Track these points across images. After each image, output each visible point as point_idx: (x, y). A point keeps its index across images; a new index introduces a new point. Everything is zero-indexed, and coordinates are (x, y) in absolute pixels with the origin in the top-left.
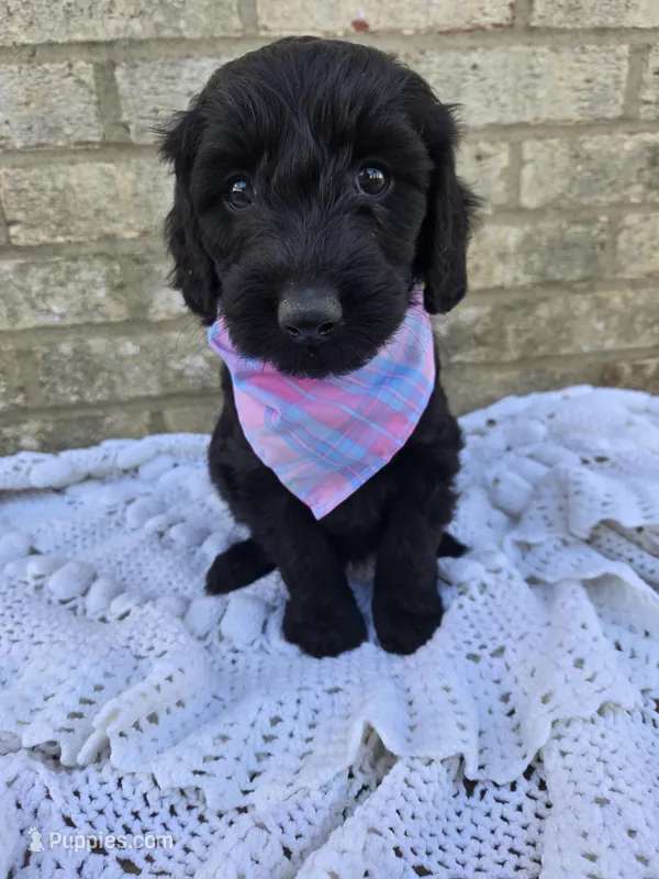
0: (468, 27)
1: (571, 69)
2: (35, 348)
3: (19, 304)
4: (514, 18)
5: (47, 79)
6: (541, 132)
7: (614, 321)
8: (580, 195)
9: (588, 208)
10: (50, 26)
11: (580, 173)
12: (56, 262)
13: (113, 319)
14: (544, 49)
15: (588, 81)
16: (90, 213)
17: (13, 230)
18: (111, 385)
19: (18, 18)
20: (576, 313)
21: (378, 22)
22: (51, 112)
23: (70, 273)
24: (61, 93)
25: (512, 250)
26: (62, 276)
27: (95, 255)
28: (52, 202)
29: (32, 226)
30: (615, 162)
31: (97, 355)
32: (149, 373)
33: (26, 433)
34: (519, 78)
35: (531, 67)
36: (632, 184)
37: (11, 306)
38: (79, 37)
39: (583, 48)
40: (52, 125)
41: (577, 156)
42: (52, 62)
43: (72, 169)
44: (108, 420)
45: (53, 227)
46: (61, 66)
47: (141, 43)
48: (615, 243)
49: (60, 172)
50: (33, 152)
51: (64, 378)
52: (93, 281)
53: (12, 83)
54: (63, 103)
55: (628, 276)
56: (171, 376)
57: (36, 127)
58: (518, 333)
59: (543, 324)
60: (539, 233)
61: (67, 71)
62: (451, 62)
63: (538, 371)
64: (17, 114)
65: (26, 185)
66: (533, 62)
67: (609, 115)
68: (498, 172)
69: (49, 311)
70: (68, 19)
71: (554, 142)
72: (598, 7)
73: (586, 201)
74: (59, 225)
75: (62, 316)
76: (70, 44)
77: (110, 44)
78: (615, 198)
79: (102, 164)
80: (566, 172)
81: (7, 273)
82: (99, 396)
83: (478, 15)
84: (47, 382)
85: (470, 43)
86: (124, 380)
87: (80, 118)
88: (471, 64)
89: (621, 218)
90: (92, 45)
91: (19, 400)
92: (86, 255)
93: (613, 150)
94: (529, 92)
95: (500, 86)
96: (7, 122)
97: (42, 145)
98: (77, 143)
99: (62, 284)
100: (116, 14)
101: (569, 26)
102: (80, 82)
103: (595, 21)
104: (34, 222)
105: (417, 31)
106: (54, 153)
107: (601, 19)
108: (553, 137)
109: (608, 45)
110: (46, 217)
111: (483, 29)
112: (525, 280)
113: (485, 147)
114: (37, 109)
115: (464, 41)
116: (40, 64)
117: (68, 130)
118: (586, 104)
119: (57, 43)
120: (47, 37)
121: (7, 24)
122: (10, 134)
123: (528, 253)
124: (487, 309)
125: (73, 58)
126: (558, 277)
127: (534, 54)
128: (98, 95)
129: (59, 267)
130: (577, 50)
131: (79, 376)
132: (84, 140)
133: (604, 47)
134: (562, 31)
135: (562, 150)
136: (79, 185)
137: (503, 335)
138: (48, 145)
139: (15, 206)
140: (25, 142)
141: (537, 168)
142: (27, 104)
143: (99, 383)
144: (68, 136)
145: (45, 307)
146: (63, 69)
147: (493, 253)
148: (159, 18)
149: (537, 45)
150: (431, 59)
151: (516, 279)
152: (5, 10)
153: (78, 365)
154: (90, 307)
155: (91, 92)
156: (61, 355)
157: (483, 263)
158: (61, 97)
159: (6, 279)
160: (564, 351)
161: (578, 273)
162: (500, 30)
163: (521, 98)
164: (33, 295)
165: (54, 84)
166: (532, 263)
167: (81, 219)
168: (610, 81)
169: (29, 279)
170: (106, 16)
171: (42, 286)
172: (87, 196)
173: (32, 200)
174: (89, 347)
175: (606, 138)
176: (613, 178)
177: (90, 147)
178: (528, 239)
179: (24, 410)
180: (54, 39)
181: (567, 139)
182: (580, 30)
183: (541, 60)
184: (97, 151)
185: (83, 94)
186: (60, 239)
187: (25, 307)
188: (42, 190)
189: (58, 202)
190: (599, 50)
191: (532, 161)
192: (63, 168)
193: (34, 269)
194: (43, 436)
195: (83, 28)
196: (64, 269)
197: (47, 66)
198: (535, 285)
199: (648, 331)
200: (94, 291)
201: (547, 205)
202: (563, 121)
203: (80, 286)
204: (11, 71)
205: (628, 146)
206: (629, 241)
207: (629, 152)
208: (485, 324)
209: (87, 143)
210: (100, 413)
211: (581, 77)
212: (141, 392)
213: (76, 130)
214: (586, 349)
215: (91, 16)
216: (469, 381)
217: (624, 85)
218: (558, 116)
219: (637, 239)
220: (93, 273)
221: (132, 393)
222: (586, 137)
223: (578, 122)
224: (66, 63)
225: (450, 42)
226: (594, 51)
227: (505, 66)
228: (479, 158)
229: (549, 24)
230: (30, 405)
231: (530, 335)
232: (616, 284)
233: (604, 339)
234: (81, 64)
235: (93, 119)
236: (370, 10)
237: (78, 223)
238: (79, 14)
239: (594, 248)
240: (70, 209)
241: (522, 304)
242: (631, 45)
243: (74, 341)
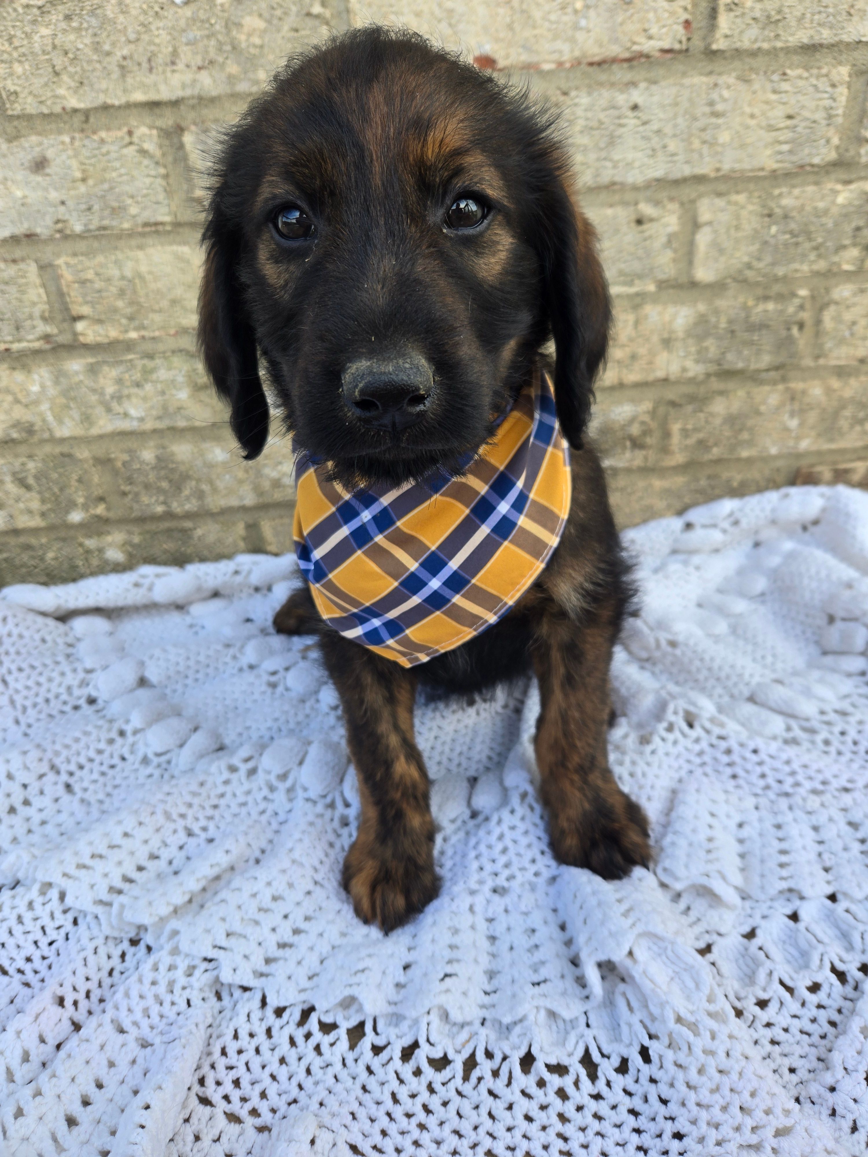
0: (627, 55)
1: (767, 103)
2: (113, 456)
3: (92, 407)
4: (689, 39)
5: (104, 150)
6: (722, 187)
7: (812, 417)
8: (773, 264)
9: (784, 279)
10: (104, 85)
11: (774, 236)
12: (131, 361)
13: (197, 424)
14: (731, 79)
15: (790, 117)
16: (165, 304)
17: (80, 326)
18: (200, 495)
19: (65, 77)
20: (763, 408)
21: (507, 56)
22: (111, 189)
23: (147, 372)
24: (122, 166)
25: (681, 334)
26: (137, 376)
27: (173, 352)
28: (122, 293)
29: (100, 321)
30: (824, 220)
31: (183, 463)
32: (241, 482)
33: (110, 545)
34: (695, 119)
35: (711, 104)
36: (844, 247)
37: (83, 409)
38: (139, 97)
39: (784, 74)
40: (115, 204)
41: (770, 216)
42: (108, 129)
43: (140, 254)
44: (199, 532)
45: (124, 321)
46: (120, 134)
47: (213, 100)
48: (818, 322)
49: (128, 258)
50: (96, 237)
51: (147, 486)
52: (173, 381)
53: (64, 157)
54: (125, 178)
55: (833, 362)
56: (266, 485)
57: (96, 207)
58: (685, 433)
59: (718, 421)
60: (717, 312)
61: (127, 139)
62: (603, 102)
63: (709, 477)
64: (72, 193)
65: (90, 275)
66: (715, 96)
67: (816, 160)
68: (663, 240)
69: (126, 415)
70: (123, 76)
71: (741, 198)
72: (808, 15)
73: (780, 271)
74: (131, 318)
75: (141, 420)
76: (129, 106)
77: (175, 103)
78: (822, 265)
79: (175, 248)
80: (756, 234)
81: (77, 373)
82: (187, 507)
83: (641, 39)
84: (130, 492)
85: (628, 76)
86: (215, 490)
87: (145, 196)
88: (631, 104)
89: (827, 290)
90: (154, 105)
91: (100, 510)
92: (164, 352)
93: (821, 205)
94: (707, 136)
95: (668, 130)
96: (63, 203)
97: (104, 228)
98: (146, 224)
99: (138, 385)
100: (180, 66)
101: (766, 46)
102: (143, 152)
103: (803, 37)
104: (103, 317)
105: (560, 64)
106: (120, 236)
107: (812, 32)
108: (738, 192)
109: (819, 68)
110: (115, 310)
111: (648, 56)
112: (695, 369)
113: (647, 209)
114: (95, 185)
115: (620, 74)
116: (94, 132)
117: (134, 210)
118: (785, 147)
119: (113, 106)
120: (101, 99)
121: (54, 86)
122: (67, 217)
123: (700, 338)
124: (647, 406)
125: (133, 122)
126: (740, 365)
127: (716, 85)
128: (165, 166)
129: (133, 366)
130: (775, 77)
131: (165, 484)
132: (152, 220)
133: (815, 71)
134: (754, 54)
135: (751, 207)
136: (150, 273)
137: (667, 435)
138: (111, 228)
139: (80, 300)
140: (85, 225)
141: (715, 232)
142: (84, 180)
143: (187, 492)
144: (134, 217)
145: (121, 411)
146: (122, 138)
147: (655, 339)
148: (233, 68)
149: (720, 74)
150: (577, 100)
151: (684, 370)
152: (50, 70)
153: (163, 473)
154: (171, 410)
155: (157, 163)
156: (142, 462)
157: (642, 351)
158: (123, 171)
159: (76, 379)
160: (745, 454)
161: (766, 360)
162: (669, 56)
163: (696, 144)
164: (108, 397)
165: (113, 155)
166: (707, 349)
167: (154, 311)
168: (820, 116)
169: (102, 381)
170: (169, 69)
171: (116, 387)
172: (159, 285)
173: (99, 291)
174: (173, 454)
175: (811, 189)
176: (820, 240)
177: (160, 228)
178: (702, 320)
179: (106, 521)
180: (109, 101)
181: (756, 194)
182: (782, 49)
183: (726, 94)
184: (169, 232)
185: (147, 167)
186: (133, 335)
187: (99, 410)
188: (109, 280)
189: (128, 292)
190: (806, 74)
191: (710, 223)
192: (131, 254)
193: (106, 369)
194: (130, 549)
195: (143, 86)
196: (139, 368)
197: (103, 134)
198: (708, 375)
199: (858, 428)
200: (174, 392)
201: (730, 277)
202: (752, 170)
203: (159, 386)
204: (63, 143)
205: (841, 199)
206: (838, 319)
207: (844, 206)
208: (643, 423)
209: (156, 224)
210: (188, 524)
211: (779, 112)
212: (234, 502)
213: (144, 208)
214: (774, 451)
215: (151, 70)
216: (622, 490)
217: (840, 120)
218: (746, 165)
219: (848, 316)
220: (173, 372)
221: (224, 503)
222: (784, 190)
223: (774, 171)
224: (125, 129)
225: (603, 77)
226: (800, 77)
227: (676, 104)
228: (639, 222)
229: (738, 45)
230: (111, 515)
231: (701, 435)
232: (815, 373)
233: (798, 438)
234: (143, 130)
235: (161, 197)
236: (497, 40)
237: (151, 316)
238: (136, 68)
239: (789, 329)
240: (142, 300)
241: (692, 399)
242: (854, 65)
243: (158, 447)
